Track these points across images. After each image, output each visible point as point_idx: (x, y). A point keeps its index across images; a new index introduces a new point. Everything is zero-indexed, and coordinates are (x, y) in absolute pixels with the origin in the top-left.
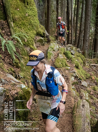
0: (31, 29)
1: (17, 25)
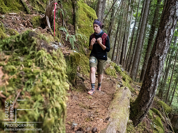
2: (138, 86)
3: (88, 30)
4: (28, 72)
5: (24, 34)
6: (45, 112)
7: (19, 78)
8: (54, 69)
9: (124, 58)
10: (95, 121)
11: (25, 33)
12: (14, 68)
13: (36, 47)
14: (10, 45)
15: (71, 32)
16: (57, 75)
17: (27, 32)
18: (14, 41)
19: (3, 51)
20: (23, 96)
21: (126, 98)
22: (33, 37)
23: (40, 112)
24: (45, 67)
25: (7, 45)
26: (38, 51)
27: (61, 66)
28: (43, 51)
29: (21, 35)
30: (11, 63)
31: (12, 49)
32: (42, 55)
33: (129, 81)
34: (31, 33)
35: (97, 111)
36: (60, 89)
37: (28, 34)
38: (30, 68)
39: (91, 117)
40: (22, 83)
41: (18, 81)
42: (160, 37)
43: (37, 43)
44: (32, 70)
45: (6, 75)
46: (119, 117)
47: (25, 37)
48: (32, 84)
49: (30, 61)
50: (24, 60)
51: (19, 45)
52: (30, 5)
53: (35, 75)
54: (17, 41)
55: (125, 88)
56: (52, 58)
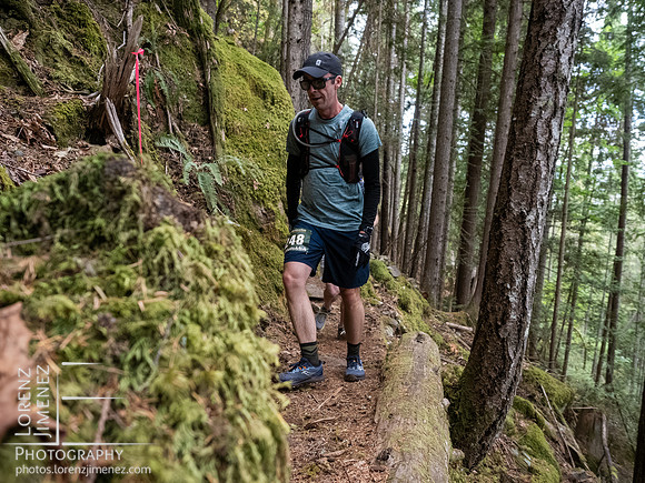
0: (274, 161)
1: (237, 146)
2: (452, 324)
3: (260, 140)
4: (127, 313)
5: (84, 168)
6: (218, 463)
7: (96, 343)
8: (217, 292)
9: (393, 230)
10: (341, 474)
11: (89, 166)
12: (70, 304)
13: (142, 216)
14: (33, 216)
15: (201, 151)
16: (234, 314)
17: (96, 161)
18: (48, 198)
19: (4, 241)
20: (123, 413)
21: (428, 371)
22: (123, 179)
23: (203, 468)
24: (187, 289)
25: (21, 218)
26: (148, 229)
27: (240, 280)
28: (171, 229)
29: (76, 174)
30: (52, 285)
31: (42, 233)
32: (168, 242)
33: (421, 311)
34: (111, 163)
35: (339, 433)
36: (255, 366)
37: (100, 167)
38: (133, 299)
39: (321, 460)
40: (109, 360)
41: (95, 356)
42: (518, 149)
43: (141, 198)
44: (141, 304)
45: (40, 334)
46: (420, 445)
47: (91, 178)
48: (149, 360)
49: (125, 272)
50: (102, 268)
51: (67, 214)
52: (39, 62)
53: (155, 322)
54: (59, 196)
55: (420, 338)
56: (206, 251)
